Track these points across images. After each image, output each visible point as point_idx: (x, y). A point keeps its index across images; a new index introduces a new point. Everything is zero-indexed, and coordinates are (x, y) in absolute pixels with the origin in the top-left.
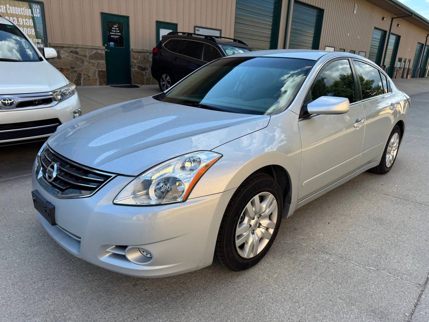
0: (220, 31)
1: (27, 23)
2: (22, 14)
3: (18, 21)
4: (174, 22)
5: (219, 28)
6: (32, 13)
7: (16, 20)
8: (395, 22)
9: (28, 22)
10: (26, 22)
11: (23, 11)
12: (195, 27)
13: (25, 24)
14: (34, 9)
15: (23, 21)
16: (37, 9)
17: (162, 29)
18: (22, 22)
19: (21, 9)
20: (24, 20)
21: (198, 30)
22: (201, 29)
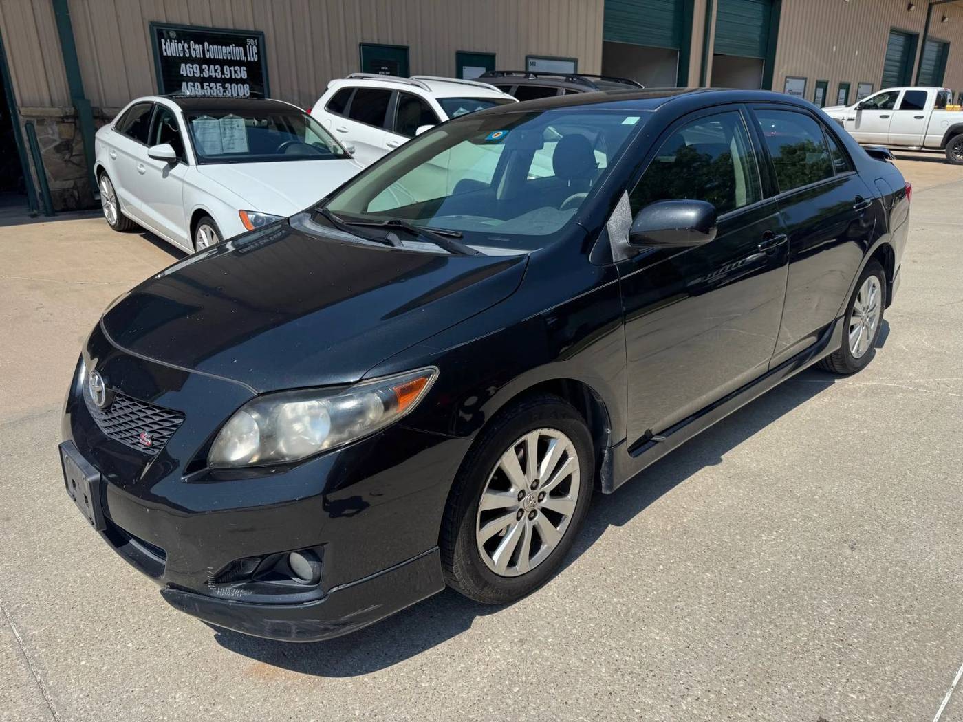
0: (575, 61)
1: (236, 75)
2: (229, 58)
3: (223, 73)
4: (490, 50)
5: (573, 56)
6: (245, 54)
7: (219, 71)
8: (937, 12)
9: (238, 72)
10: (235, 72)
11: (230, 53)
12: (527, 58)
13: (233, 77)
14: (247, 46)
15: (231, 71)
16: (252, 46)
17: (467, 68)
18: (229, 72)
19: (228, 48)
20: (232, 68)
21: (533, 64)
22: (538, 62)
